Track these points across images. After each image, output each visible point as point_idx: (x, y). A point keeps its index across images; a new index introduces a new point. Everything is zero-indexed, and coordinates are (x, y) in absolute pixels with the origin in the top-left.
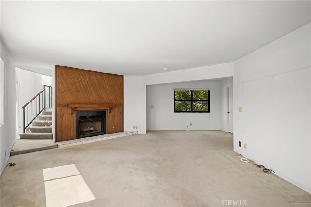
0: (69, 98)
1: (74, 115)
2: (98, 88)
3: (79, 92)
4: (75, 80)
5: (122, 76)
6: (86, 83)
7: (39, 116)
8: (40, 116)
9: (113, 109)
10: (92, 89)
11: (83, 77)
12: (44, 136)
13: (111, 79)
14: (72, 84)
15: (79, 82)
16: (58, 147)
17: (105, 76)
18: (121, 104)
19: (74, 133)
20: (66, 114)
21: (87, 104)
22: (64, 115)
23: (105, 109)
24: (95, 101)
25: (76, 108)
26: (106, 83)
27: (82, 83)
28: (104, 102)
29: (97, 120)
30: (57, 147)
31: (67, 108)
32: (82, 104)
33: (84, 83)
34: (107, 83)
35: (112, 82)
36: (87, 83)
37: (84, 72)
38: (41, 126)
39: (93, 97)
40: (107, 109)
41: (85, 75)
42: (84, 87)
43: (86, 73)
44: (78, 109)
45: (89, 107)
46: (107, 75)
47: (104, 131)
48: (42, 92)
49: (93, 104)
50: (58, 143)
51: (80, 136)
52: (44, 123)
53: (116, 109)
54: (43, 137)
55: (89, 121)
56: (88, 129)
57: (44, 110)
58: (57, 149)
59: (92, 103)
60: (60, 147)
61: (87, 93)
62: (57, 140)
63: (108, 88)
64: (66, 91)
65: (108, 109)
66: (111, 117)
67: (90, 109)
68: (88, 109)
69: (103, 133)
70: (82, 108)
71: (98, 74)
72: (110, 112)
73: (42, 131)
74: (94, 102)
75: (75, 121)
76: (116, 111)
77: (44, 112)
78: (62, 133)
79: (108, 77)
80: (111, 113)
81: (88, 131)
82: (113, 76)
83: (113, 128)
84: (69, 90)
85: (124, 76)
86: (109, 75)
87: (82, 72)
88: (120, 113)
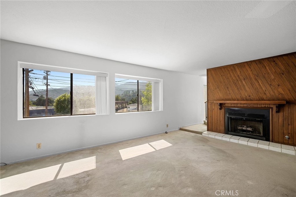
0: (218, 95)
1: (223, 110)
2: (253, 80)
3: (228, 88)
4: (224, 77)
10: (244, 82)
11: (233, 73)
13: (280, 64)
20: (216, 109)
21: (238, 100)
22: (214, 109)
27: (232, 79)
28: (264, 97)
31: (216, 104)
32: (231, 100)
33: (234, 78)
34: (271, 70)
36: (237, 78)
39: (247, 92)
40: (272, 108)
42: (234, 82)
43: (236, 67)
44: (226, 105)
56: (244, 128)
59: (245, 99)
60: (203, 135)
61: (238, 88)
63: (273, 77)
64: (216, 89)
66: (280, 120)
69: (264, 138)
70: (232, 104)
72: (277, 112)
74: (248, 97)
79: (274, 62)
83: (286, 137)
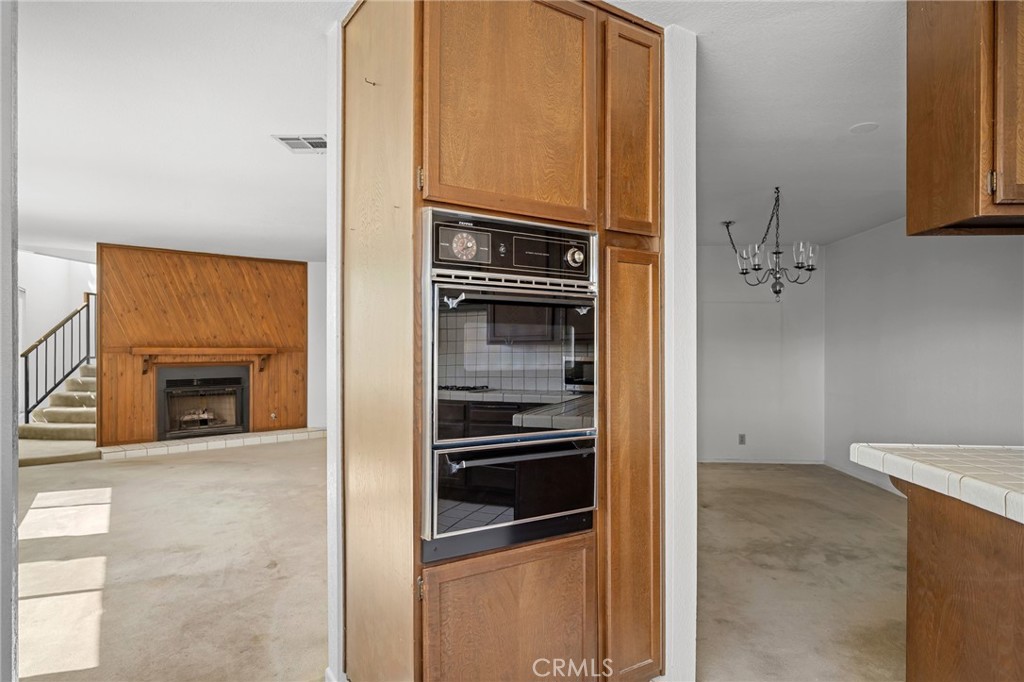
0: (137, 330)
1: (151, 375)
2: (222, 299)
3: (165, 312)
4: (156, 281)
5: (304, 265)
6: (185, 288)
7: (69, 378)
8: (72, 380)
9: (273, 361)
10: (204, 304)
11: (177, 272)
12: (75, 431)
13: (265, 275)
14: (145, 294)
15: (166, 286)
16: (100, 458)
17: (244, 267)
18: (299, 346)
19: (150, 426)
20: (129, 373)
21: (191, 346)
22: (122, 374)
23: (246, 361)
24: (215, 337)
25: (156, 356)
26: (250, 287)
27: (176, 289)
28: (242, 340)
29: (221, 392)
30: (98, 456)
31: (130, 358)
32: (173, 347)
33: (181, 289)
34: (252, 284)
35: (267, 282)
37: (179, 257)
38: (72, 406)
39: (209, 327)
40: (253, 362)
41: (183, 264)
42: (180, 299)
43: (187, 261)
44: (161, 359)
45: (194, 355)
46: (254, 263)
47: (242, 425)
48: (79, 312)
49: (209, 346)
50: (102, 449)
51: (168, 435)
52: (81, 398)
53: (283, 360)
54: (72, 435)
55: (196, 395)
56: (195, 417)
57: (85, 363)
58: (99, 461)
59: (205, 344)
60: (104, 456)
61: (190, 317)
62: (104, 440)
63: (254, 299)
64: (129, 311)
65: (257, 361)
66: (265, 384)
67: (200, 360)
68: (192, 359)
69: (240, 429)
70: (175, 356)
71: (223, 261)
72: (261, 370)
73: (73, 419)
74: (212, 338)
75: (153, 390)
76: (283, 366)
77: (85, 367)
78: (117, 423)
79: (257, 269)
80: (265, 373)
81: (193, 422)
82: (271, 265)
83: (273, 415)
84: (136, 309)
85: (309, 264)
86: (259, 264)
87: (176, 259)
88: (297, 372)
